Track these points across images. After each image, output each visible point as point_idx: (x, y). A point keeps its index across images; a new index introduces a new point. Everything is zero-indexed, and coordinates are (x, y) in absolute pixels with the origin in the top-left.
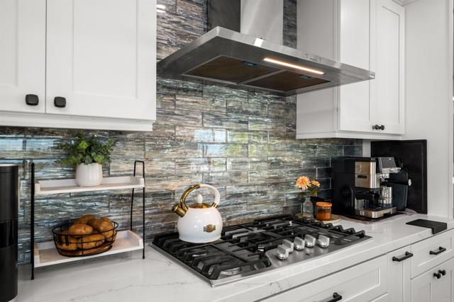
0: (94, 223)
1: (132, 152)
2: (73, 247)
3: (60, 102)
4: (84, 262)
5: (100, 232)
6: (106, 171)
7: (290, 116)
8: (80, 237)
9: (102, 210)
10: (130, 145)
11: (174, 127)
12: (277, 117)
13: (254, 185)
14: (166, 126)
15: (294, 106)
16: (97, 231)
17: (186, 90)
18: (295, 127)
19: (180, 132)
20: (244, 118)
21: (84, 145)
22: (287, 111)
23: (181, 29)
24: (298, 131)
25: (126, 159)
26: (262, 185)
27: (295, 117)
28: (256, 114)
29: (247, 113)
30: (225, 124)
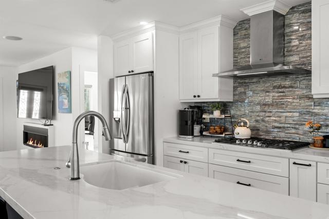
13: (289, 124)
26: (296, 124)
28: (291, 87)
29: (284, 87)
30: (271, 94)
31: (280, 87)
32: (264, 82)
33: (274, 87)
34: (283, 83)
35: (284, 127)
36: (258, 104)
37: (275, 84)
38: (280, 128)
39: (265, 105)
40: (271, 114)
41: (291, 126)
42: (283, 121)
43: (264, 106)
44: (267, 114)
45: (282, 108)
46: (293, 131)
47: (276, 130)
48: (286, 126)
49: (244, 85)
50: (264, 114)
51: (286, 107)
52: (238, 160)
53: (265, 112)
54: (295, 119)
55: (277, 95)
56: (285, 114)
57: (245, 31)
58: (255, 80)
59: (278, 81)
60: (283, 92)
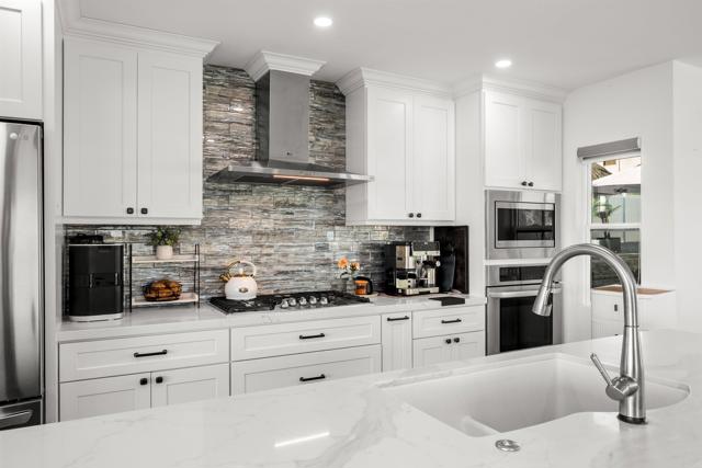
0: (167, 283)
1: (195, 239)
2: (153, 295)
3: (144, 211)
4: (162, 307)
5: (170, 288)
6: (176, 251)
7: (339, 206)
8: (158, 289)
9: (173, 277)
10: (194, 233)
11: (228, 220)
12: (325, 208)
13: (301, 265)
14: (222, 219)
15: (343, 197)
16: (168, 287)
17: (239, 191)
18: (344, 215)
19: (232, 223)
20: (290, 210)
21: (160, 234)
22: (336, 202)
23: (233, 146)
24: (347, 218)
25: (190, 242)
26: (310, 265)
27: (344, 208)
28: (303, 206)
29: (293, 205)
30: (273, 216)
31: (286, 204)
32: (259, 192)
33: (278, 204)
34: (292, 200)
35: (293, 272)
36: (249, 232)
37: (279, 199)
38: (286, 273)
39: (261, 234)
40: (271, 251)
41: (303, 268)
42: (291, 262)
43: (259, 237)
44: (265, 251)
45: (290, 240)
46: (306, 275)
47: (280, 277)
48: (296, 268)
49: (220, 193)
50: (259, 249)
51: (297, 238)
52: (301, 337)
53: (261, 246)
54: (310, 256)
55: (282, 217)
56: (293, 250)
57: (220, 88)
58: (242, 187)
59: (283, 194)
60: (292, 213)
